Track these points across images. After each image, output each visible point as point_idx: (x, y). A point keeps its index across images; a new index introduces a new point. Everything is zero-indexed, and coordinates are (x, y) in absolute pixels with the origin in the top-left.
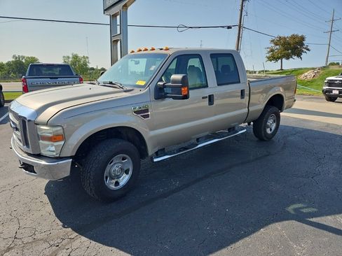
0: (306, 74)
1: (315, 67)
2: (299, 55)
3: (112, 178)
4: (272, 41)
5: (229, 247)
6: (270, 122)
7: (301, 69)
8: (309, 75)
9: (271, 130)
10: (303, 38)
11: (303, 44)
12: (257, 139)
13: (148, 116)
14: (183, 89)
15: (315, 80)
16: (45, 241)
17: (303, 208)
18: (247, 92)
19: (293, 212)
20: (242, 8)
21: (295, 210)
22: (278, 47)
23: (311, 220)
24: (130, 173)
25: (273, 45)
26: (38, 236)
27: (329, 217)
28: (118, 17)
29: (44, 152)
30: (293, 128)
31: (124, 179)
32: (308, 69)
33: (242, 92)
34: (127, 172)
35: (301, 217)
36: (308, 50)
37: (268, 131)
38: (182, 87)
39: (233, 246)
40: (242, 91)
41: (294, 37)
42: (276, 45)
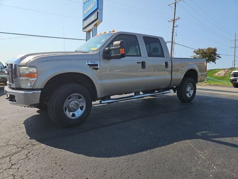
0: (219, 73)
1: (225, 68)
2: (214, 60)
3: (70, 111)
4: (195, 52)
5: (149, 151)
6: (189, 89)
7: (216, 69)
8: (222, 73)
9: (190, 95)
10: (215, 50)
11: (215, 54)
12: (180, 101)
13: (97, 69)
14: (121, 50)
15: (226, 77)
16: (14, 145)
17: (209, 133)
18: (170, 64)
19: (200, 135)
20: (173, 31)
21: (202, 134)
22: (199, 55)
23: (214, 139)
24: (84, 109)
25: (195, 54)
27: (228, 138)
28: (91, 32)
30: (207, 97)
31: (79, 113)
32: (220, 70)
33: (166, 64)
34: (81, 108)
35: (205, 137)
36: (220, 57)
37: (188, 95)
38: (120, 48)
39: (152, 150)
40: (166, 62)
41: (209, 49)
42: (198, 54)
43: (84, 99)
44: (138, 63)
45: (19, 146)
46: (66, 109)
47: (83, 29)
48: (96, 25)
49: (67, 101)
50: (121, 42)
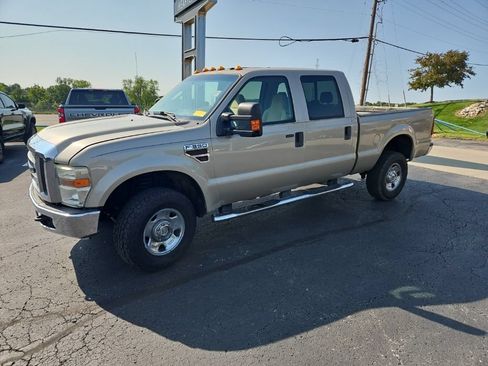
0: (467, 109)
1: (480, 98)
2: (458, 81)
3: (155, 240)
4: (418, 60)
5: (298, 337)
6: (392, 174)
7: (461, 101)
8: (472, 110)
9: (393, 185)
10: (464, 56)
11: (463, 66)
13: (206, 158)
14: (253, 123)
15: (481, 119)
16: (61, 315)
17: (416, 292)
18: (354, 131)
19: (398, 297)
20: (374, 13)
21: (402, 294)
22: (427, 69)
23: (423, 308)
24: (181, 234)
25: (419, 66)
26: (52, 309)
27: (450, 306)
28: (193, 25)
29: (66, 201)
30: (430, 185)
31: (172, 243)
32: (469, 102)
33: (347, 131)
34: (177, 233)
35: (408, 304)
36: (472, 73)
37: (389, 187)
38: (251, 119)
39: (304, 335)
40: (346, 128)
41: (451, 54)
42: (425, 65)
43: (181, 216)
44: (287, 136)
45: (68, 318)
46: (147, 239)
47: (176, 16)
48: (203, 11)
49: (150, 225)
50: (254, 106)
